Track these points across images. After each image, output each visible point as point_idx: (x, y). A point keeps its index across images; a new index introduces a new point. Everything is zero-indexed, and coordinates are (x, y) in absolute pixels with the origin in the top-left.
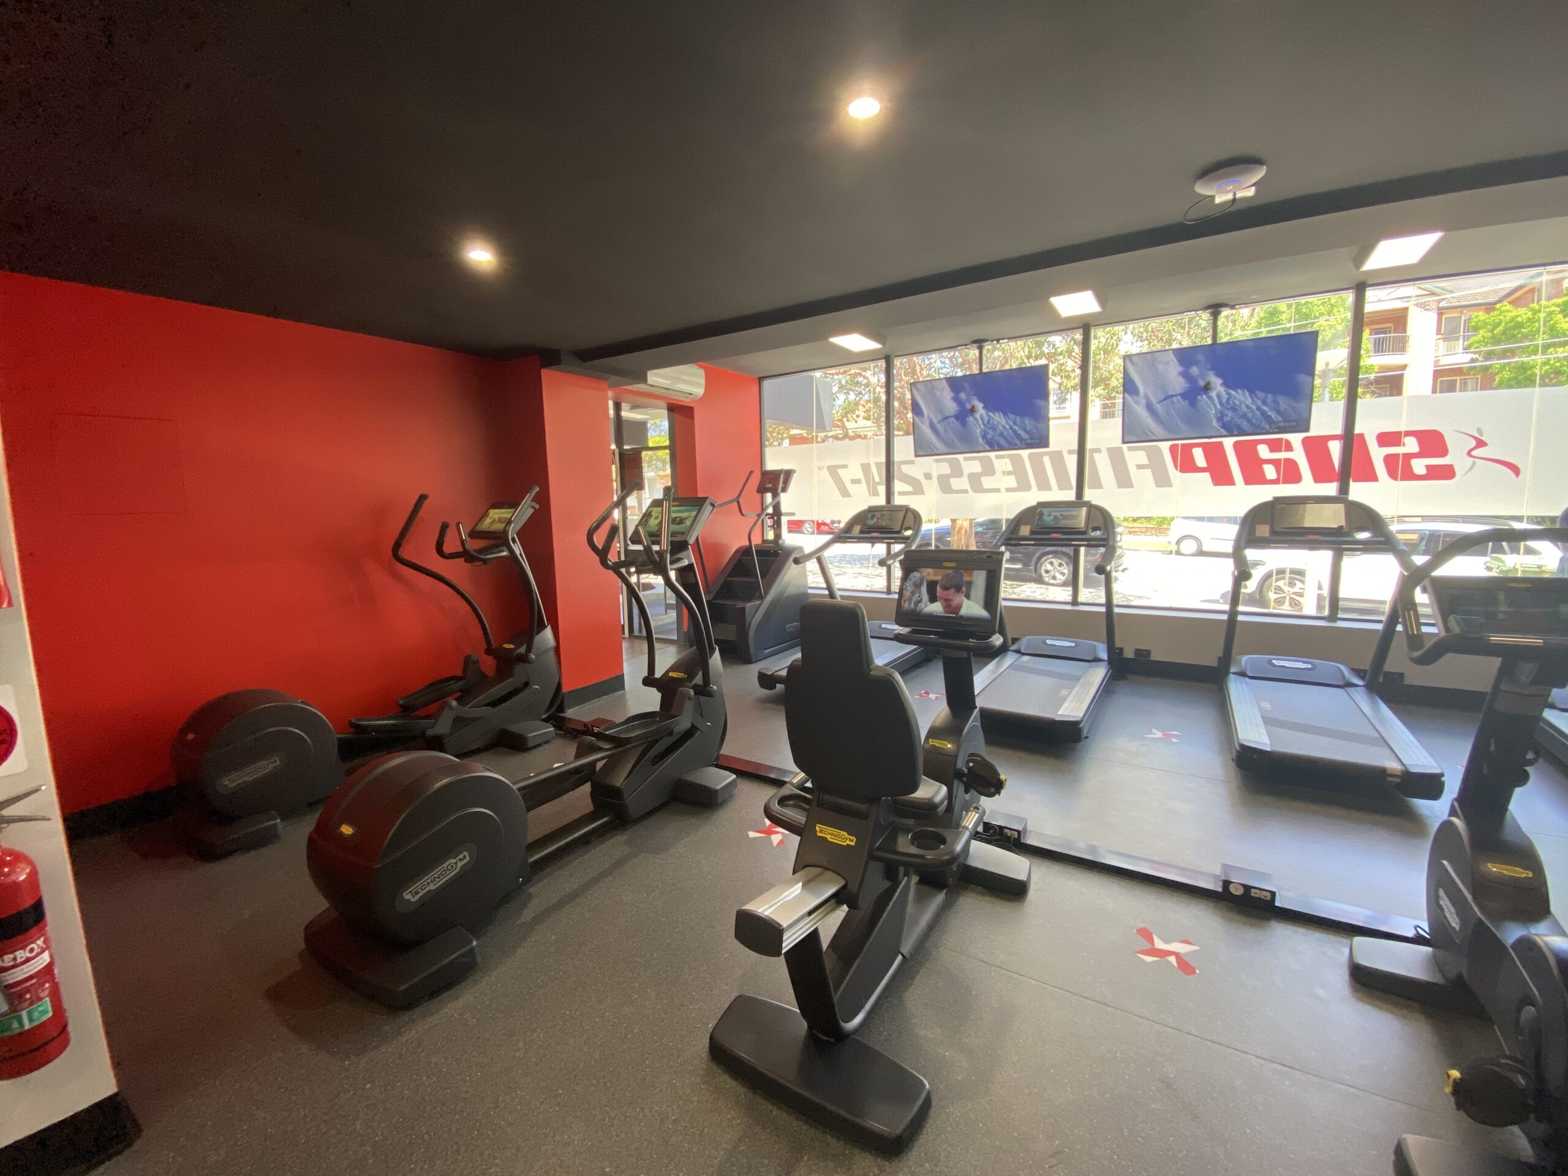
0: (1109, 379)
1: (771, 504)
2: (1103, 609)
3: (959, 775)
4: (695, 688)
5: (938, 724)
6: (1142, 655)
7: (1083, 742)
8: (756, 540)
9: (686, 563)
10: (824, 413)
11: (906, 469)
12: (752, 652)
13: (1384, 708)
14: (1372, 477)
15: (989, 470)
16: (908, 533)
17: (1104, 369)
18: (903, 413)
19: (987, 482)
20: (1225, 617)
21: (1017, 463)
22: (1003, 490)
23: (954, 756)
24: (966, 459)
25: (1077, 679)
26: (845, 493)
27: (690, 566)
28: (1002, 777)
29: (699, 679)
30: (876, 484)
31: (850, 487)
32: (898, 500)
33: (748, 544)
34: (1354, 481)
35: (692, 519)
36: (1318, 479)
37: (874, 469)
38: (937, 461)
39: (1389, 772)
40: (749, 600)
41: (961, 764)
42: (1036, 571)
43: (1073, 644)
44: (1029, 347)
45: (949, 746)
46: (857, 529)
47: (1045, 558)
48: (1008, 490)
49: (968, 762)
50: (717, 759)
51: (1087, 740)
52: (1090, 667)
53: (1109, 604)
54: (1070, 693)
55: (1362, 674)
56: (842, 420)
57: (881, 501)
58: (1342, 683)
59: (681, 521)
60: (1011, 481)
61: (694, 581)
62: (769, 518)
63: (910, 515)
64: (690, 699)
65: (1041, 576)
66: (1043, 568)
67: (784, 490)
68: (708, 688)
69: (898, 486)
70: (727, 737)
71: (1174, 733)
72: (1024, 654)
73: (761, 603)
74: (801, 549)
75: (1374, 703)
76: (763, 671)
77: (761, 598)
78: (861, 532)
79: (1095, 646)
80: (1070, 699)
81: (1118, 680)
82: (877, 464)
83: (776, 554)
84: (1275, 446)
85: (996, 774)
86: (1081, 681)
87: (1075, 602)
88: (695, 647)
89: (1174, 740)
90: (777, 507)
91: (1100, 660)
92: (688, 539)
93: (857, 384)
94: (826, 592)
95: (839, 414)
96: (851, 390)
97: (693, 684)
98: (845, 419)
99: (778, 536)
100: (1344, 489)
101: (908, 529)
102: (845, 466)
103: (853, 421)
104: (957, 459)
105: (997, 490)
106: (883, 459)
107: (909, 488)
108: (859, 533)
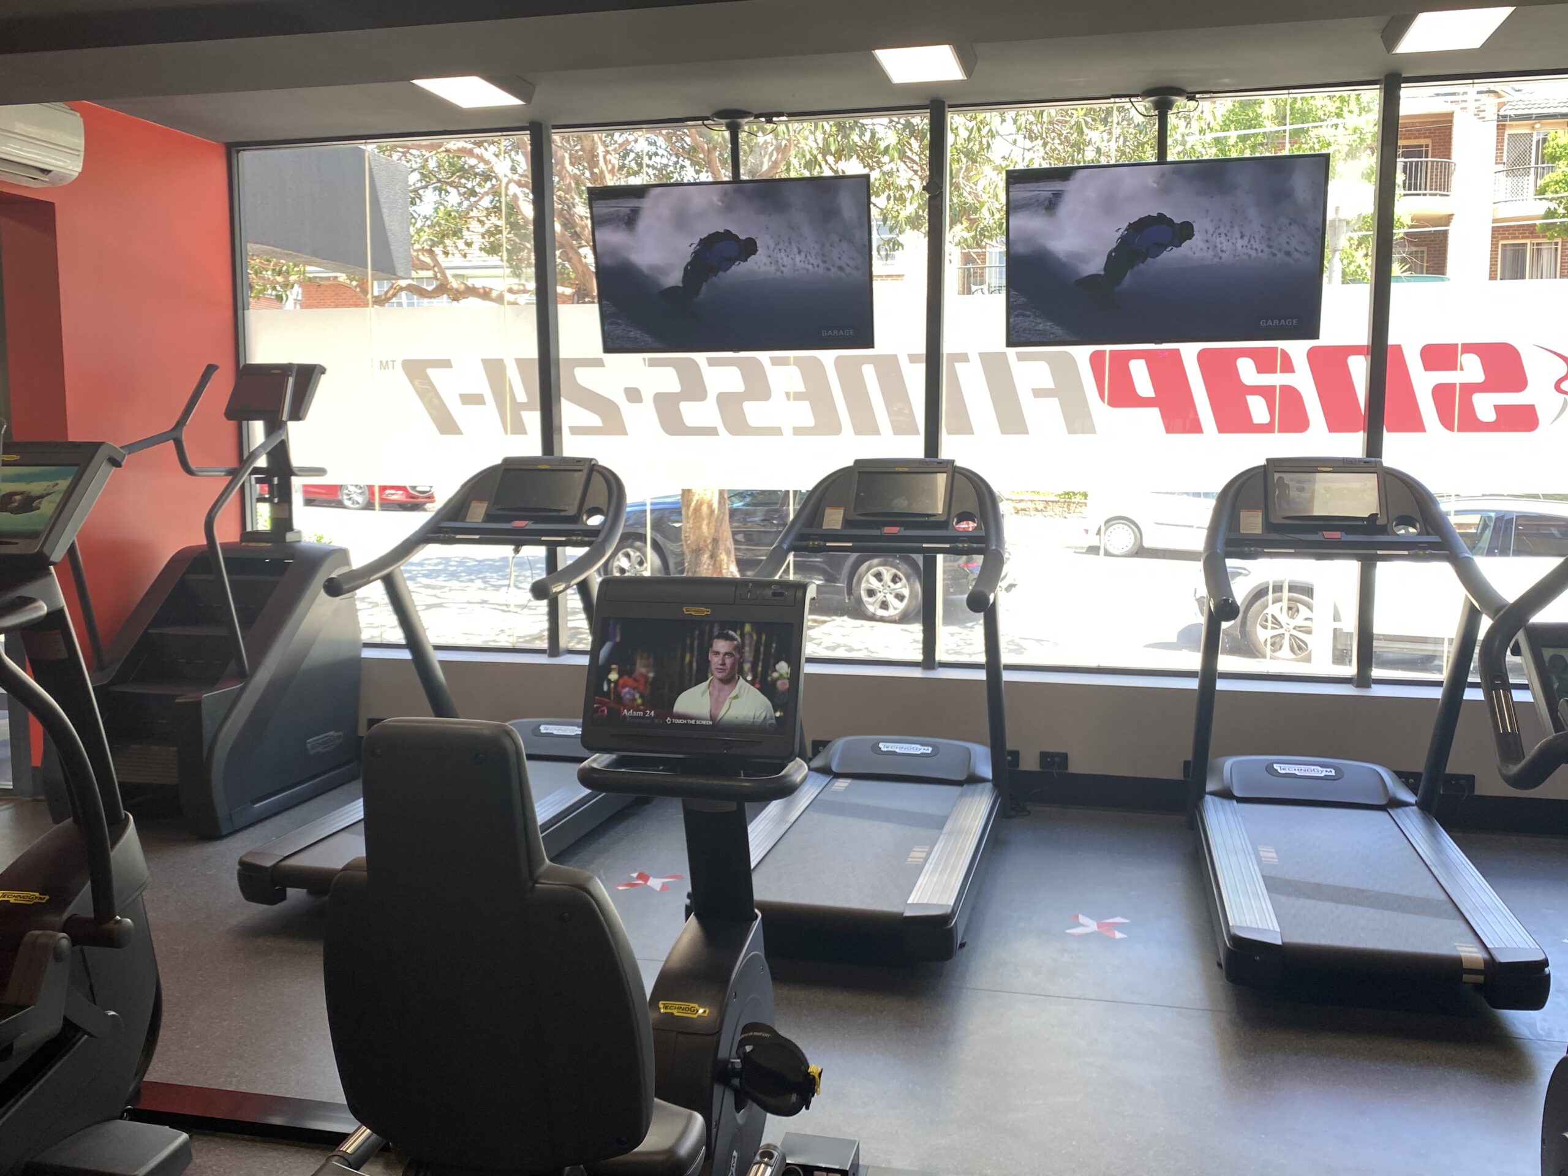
0: (976, 210)
1: (262, 446)
2: (981, 675)
3: (723, 1074)
4: (72, 927)
5: (675, 963)
6: (1054, 761)
7: (961, 955)
8: (227, 533)
9: (42, 609)
10: (391, 237)
11: (584, 377)
12: (222, 811)
13: (1447, 840)
14: (1415, 424)
15: (758, 388)
16: (595, 521)
17: (968, 189)
18: (572, 247)
19: (754, 412)
20: (1193, 684)
21: (814, 376)
22: (787, 431)
23: (712, 1033)
24: (712, 363)
25: (938, 823)
26: (447, 425)
27: (56, 616)
28: (813, 1068)
29: (82, 903)
30: (518, 407)
31: (459, 412)
32: (572, 447)
33: (204, 541)
34: (1388, 431)
35: (57, 498)
36: (1334, 426)
37: (513, 374)
38: (653, 363)
39: (1465, 965)
40: (213, 682)
41: (728, 1050)
42: (850, 592)
43: (929, 750)
44: (824, 132)
45: (701, 1011)
46: (478, 512)
47: (867, 564)
48: (798, 431)
49: (742, 1043)
50: (137, 1094)
51: (965, 949)
52: (961, 795)
53: (993, 663)
54: (929, 854)
55: (1412, 781)
56: (431, 252)
57: (530, 446)
58: (1383, 802)
59: (28, 503)
60: (803, 413)
61: (64, 655)
62: (258, 481)
63: (598, 481)
64: (58, 956)
65: (859, 601)
66: (864, 585)
67: (297, 414)
68: (110, 925)
69: (570, 413)
70: (163, 1034)
71: (1118, 920)
72: (838, 776)
73: (242, 691)
74: (342, 555)
75: (1434, 835)
76: (249, 860)
77: (243, 676)
78: (489, 517)
79: (968, 749)
80: (928, 868)
81: (1012, 817)
82: (521, 363)
83: (279, 567)
84: (1265, 363)
85: (801, 1061)
86: (947, 827)
87: (929, 660)
88: (71, 819)
89: (1118, 935)
90: (279, 454)
91: (983, 780)
92: (46, 550)
93: (465, 172)
94: (406, 655)
95: (424, 237)
96: (451, 184)
97: (66, 915)
98: (438, 250)
99: (283, 523)
100: (1374, 447)
101: (593, 512)
102: (446, 364)
103: (458, 255)
104: (692, 360)
105: (776, 431)
106: (532, 351)
107: (595, 420)
108: (484, 521)
